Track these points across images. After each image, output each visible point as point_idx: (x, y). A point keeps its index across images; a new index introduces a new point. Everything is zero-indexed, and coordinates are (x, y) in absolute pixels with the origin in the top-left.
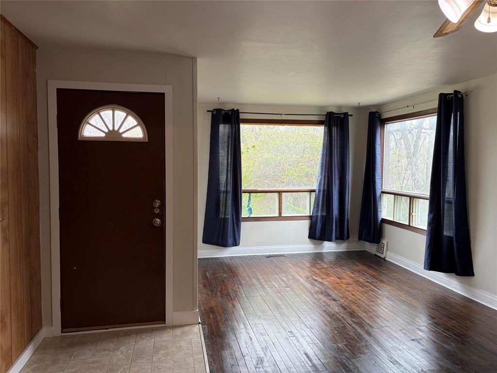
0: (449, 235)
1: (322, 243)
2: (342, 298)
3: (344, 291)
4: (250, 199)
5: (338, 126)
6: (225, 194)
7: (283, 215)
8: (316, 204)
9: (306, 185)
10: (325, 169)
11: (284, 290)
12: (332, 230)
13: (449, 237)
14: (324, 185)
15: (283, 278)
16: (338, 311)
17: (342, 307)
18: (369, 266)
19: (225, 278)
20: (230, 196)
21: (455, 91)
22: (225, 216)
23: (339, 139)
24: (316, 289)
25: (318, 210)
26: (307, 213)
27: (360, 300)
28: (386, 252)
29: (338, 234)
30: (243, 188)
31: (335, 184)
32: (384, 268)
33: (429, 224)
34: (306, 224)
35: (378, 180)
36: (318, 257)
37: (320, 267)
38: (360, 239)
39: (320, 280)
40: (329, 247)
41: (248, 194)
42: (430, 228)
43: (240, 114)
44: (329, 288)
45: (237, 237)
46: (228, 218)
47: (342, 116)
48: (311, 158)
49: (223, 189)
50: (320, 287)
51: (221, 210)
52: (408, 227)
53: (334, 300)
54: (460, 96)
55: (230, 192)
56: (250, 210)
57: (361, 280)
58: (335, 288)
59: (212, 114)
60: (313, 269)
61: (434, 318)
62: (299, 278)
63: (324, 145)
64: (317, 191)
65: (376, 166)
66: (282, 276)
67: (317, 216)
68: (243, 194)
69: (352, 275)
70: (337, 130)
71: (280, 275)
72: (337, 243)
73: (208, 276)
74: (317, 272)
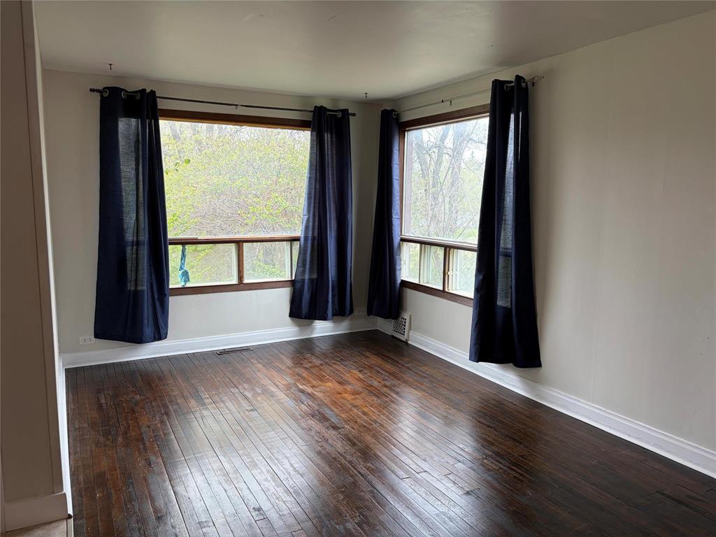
0: (506, 305)
1: (312, 323)
2: (347, 421)
3: (350, 406)
4: (184, 255)
5: (334, 131)
6: (135, 247)
7: (246, 281)
8: (301, 261)
9: (283, 229)
10: (315, 203)
11: (246, 416)
12: (328, 301)
13: (505, 308)
14: (313, 228)
15: (246, 393)
16: (341, 450)
17: (349, 439)
18: (385, 357)
19: (137, 404)
20: (144, 252)
21: (517, 76)
22: (136, 287)
23: (334, 153)
24: (304, 407)
25: (304, 271)
26: (287, 276)
27: (376, 422)
28: (409, 332)
29: (337, 308)
30: (170, 236)
31: (330, 227)
32: (407, 359)
33: (477, 290)
34: (284, 294)
35: (395, 222)
36: (304, 348)
37: (310, 365)
38: (370, 313)
39: (310, 390)
40: (322, 329)
41: (180, 247)
42: (479, 296)
43: (158, 99)
44: (325, 404)
45: (161, 323)
46: (143, 291)
47: (339, 115)
48: (292, 185)
49: (130, 239)
50: (310, 403)
51: (129, 277)
52: (443, 293)
53: (335, 428)
54: (524, 85)
55: (144, 244)
56: (185, 274)
57: (375, 383)
58: (335, 403)
59: (102, 96)
60: (297, 370)
61: (492, 444)
62: (274, 389)
63: (311, 161)
64: (302, 240)
65: (393, 199)
66: (244, 388)
67: (304, 280)
68: (170, 247)
69: (361, 376)
70: (332, 138)
71: (240, 387)
72: (334, 322)
73: (103, 401)
74: (305, 374)
